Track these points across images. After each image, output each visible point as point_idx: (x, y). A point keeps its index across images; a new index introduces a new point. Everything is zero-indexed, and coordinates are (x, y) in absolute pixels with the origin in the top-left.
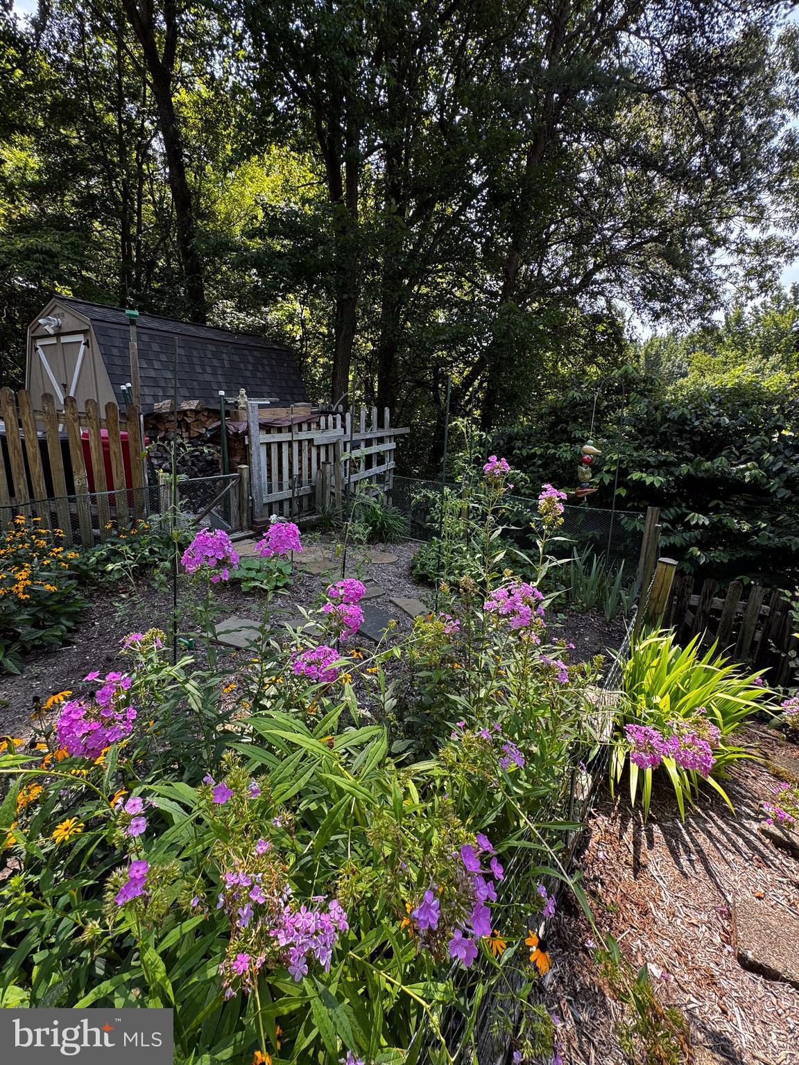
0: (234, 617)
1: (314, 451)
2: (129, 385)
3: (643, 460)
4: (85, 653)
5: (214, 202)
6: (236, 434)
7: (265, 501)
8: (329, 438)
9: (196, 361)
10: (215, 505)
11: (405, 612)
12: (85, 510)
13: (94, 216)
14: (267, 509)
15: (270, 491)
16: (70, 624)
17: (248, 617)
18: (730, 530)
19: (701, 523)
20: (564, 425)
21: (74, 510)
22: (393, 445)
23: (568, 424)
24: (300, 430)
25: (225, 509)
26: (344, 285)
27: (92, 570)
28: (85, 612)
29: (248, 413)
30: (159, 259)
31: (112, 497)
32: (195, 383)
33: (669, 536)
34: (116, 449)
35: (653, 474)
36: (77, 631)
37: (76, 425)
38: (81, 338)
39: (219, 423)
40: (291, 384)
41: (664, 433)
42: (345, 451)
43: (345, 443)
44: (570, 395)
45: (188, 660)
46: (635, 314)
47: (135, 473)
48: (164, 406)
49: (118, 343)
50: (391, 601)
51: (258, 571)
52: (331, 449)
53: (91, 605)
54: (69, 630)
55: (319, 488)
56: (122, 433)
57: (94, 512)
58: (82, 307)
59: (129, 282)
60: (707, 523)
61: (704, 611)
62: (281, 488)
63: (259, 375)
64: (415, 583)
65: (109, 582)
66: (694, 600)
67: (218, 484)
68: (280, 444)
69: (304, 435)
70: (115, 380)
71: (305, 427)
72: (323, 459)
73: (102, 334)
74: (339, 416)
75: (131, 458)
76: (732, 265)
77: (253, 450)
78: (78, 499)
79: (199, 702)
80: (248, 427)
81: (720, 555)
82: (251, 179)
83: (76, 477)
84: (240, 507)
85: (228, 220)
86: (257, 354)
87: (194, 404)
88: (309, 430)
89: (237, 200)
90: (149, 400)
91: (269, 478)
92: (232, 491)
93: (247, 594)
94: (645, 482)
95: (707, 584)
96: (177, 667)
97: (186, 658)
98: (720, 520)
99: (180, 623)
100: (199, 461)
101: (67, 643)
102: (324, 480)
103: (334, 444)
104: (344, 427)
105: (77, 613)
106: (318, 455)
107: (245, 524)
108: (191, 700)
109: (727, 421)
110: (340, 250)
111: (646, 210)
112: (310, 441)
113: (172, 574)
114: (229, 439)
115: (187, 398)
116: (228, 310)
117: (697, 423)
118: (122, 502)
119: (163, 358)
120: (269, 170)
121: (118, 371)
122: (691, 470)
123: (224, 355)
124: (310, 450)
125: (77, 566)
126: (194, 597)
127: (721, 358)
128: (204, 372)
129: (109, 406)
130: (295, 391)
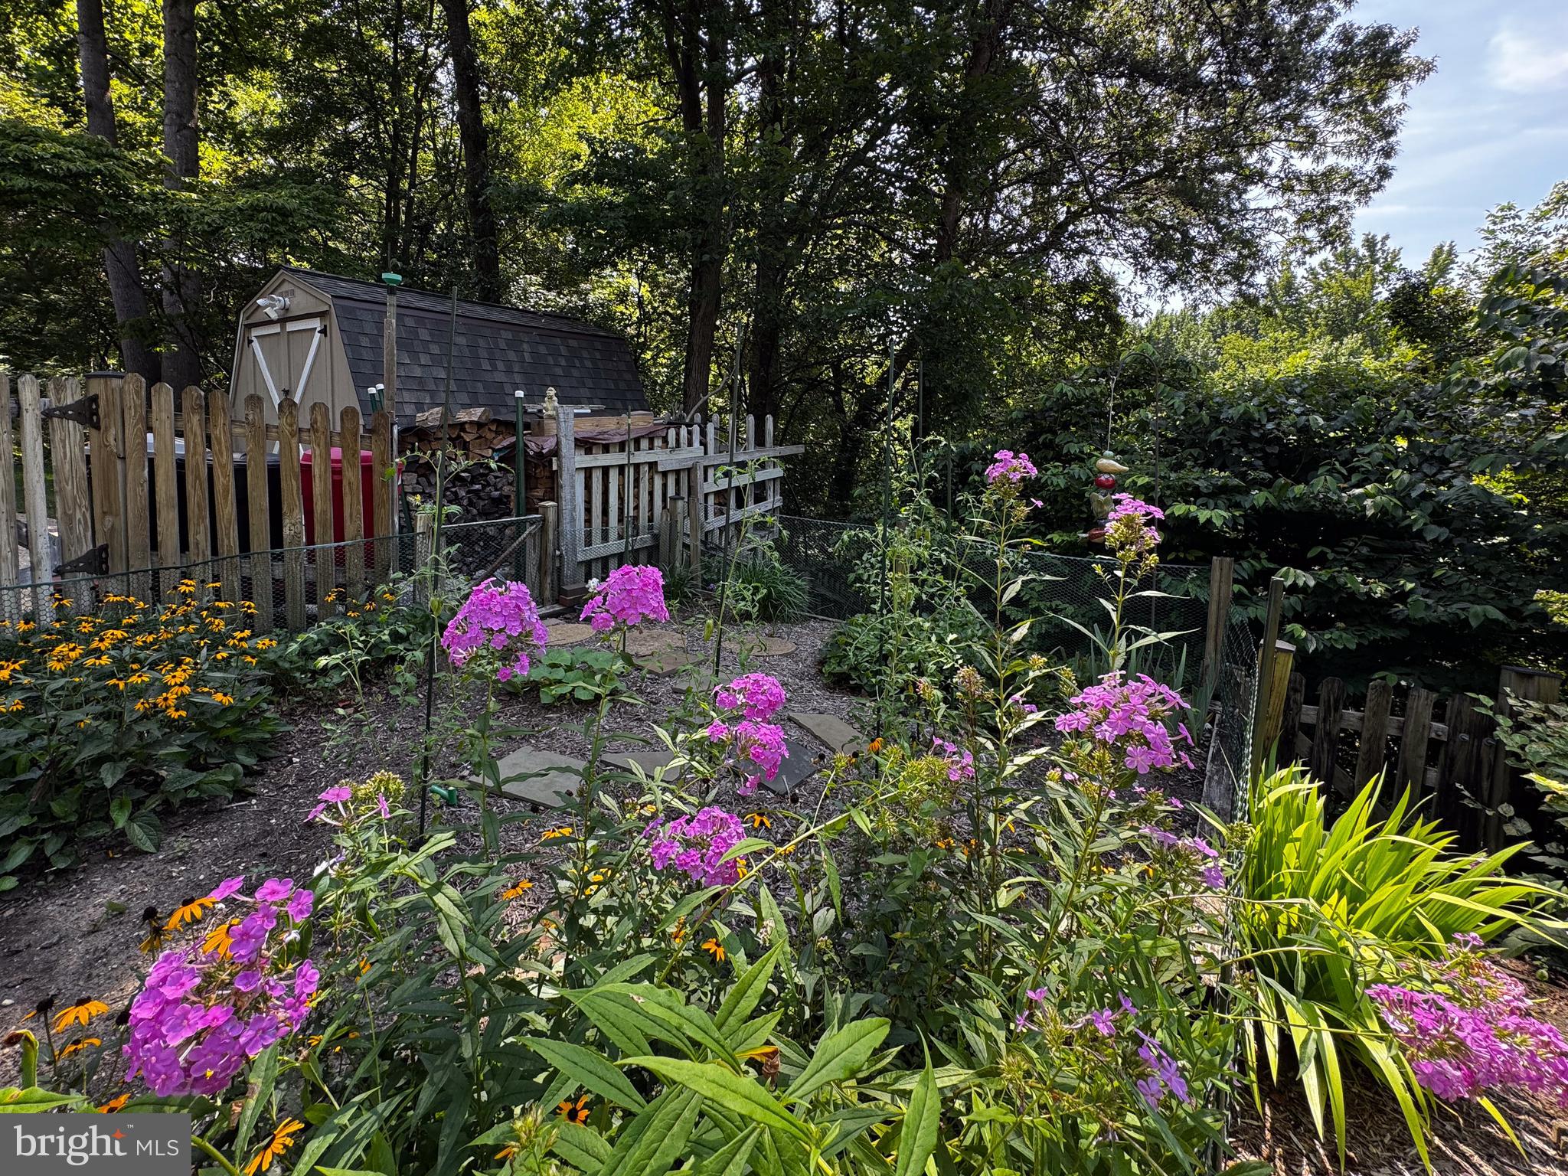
0: (527, 748)
1: (658, 481)
2: (381, 386)
3: (1187, 485)
4: (270, 812)
5: (519, 148)
6: (539, 455)
7: (581, 558)
8: (680, 461)
9: (483, 354)
10: (500, 565)
11: (816, 737)
12: (296, 573)
13: (350, 169)
14: (583, 570)
15: (588, 543)
16: (250, 761)
17: (550, 748)
18: (1352, 595)
19: (1301, 583)
20: (1050, 436)
21: (279, 573)
22: (778, 472)
23: (1055, 434)
24: (638, 448)
25: (517, 571)
26: (704, 243)
27: (298, 669)
28: (279, 741)
29: (558, 424)
30: (438, 222)
31: (340, 552)
32: (480, 385)
33: (1245, 607)
34: (352, 477)
35: (1206, 506)
36: (261, 773)
37: (294, 441)
38: (316, 323)
39: (514, 439)
40: (622, 385)
41: (1219, 442)
42: (706, 480)
43: (706, 469)
44: (1057, 389)
45: (442, 841)
46: (1138, 278)
47: (379, 514)
48: (431, 416)
49: (369, 328)
50: (790, 719)
51: (569, 669)
52: (684, 477)
53: (289, 728)
54: (249, 772)
55: (664, 538)
56: (364, 453)
57: (311, 576)
58: (322, 281)
59: (394, 252)
60: (1312, 583)
61: (1328, 734)
62: (605, 538)
63: (575, 373)
64: (827, 687)
65: (323, 689)
66: (1309, 714)
67: (507, 532)
68: (605, 470)
69: (642, 457)
70: (361, 381)
71: (644, 444)
72: (671, 492)
73: (347, 316)
74: (696, 429)
75: (375, 492)
76: (1275, 208)
77: (565, 479)
78: (287, 555)
79: (461, 933)
80: (558, 443)
81: (1342, 637)
82: (571, 117)
83: (286, 522)
84: (541, 567)
85: (538, 170)
86: (573, 343)
87: (476, 414)
88: (651, 448)
89: (551, 145)
90: (409, 410)
91: (588, 522)
92: (529, 543)
93: (548, 708)
94: (1196, 519)
95: (1327, 688)
96: (420, 856)
97: (439, 836)
98: (1332, 579)
99: (435, 758)
100: (480, 498)
101: (242, 794)
102: (673, 525)
103: (689, 470)
104: (704, 444)
105: (264, 741)
106: (665, 486)
107: (547, 594)
108: (443, 929)
109: (1321, 421)
110: (699, 195)
111: (1141, 136)
112: (653, 465)
113: (426, 676)
114: (527, 462)
115: (466, 406)
116: (533, 289)
117: (1270, 426)
118: (355, 560)
119: (435, 349)
120: (596, 106)
121: (367, 369)
122: (1271, 499)
123: (525, 346)
124: (651, 480)
125: (275, 663)
126: (461, 714)
127: (1266, 342)
128: (495, 369)
129: (348, 413)
130: (629, 395)
